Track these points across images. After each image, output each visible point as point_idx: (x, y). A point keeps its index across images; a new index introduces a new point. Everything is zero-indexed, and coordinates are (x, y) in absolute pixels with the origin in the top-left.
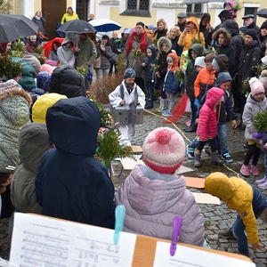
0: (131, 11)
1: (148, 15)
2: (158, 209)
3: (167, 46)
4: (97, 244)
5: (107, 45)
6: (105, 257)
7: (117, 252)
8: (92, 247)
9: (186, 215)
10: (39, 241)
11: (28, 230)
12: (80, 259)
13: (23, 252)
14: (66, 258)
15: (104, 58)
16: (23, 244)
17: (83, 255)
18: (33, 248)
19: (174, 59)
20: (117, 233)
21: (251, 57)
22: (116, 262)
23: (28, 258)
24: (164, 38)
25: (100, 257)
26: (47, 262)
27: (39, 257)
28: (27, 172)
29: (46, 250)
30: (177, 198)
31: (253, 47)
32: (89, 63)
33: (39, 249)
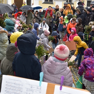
0: (46, 2)
1: (52, 3)
2: (57, 73)
3: (59, 15)
4: (33, 86)
5: (38, 14)
6: (36, 91)
7: (40, 89)
8: (31, 87)
9: (67, 76)
10: (12, 85)
11: (7, 81)
12: (27, 92)
13: (6, 89)
14: (22, 91)
15: (36, 19)
16: (6, 86)
17: (28, 90)
18: (9, 88)
19: (61, 19)
20: (40, 82)
21: (89, 18)
22: (40, 92)
23: (8, 91)
24: (58, 12)
25: (34, 91)
26: (15, 93)
27: (12, 91)
28: (8, 61)
29: (14, 89)
30: (64, 70)
31: (90, 15)
32: (31, 21)
33: (12, 88)
